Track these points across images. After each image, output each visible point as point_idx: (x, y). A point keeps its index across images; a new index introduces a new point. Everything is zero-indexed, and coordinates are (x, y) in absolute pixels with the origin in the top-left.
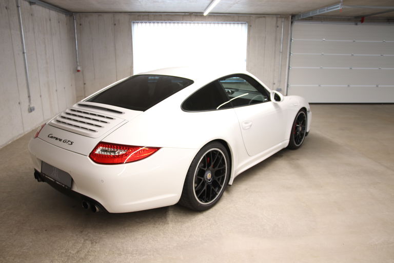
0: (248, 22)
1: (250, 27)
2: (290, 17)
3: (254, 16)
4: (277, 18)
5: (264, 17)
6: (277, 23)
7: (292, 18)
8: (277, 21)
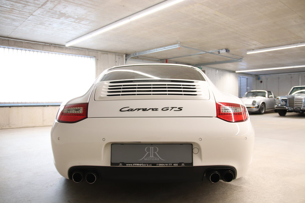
0: (95, 57)
1: (97, 60)
2: (125, 55)
3: (100, 52)
4: (116, 55)
5: (107, 54)
6: (115, 59)
7: (126, 57)
8: (116, 57)
